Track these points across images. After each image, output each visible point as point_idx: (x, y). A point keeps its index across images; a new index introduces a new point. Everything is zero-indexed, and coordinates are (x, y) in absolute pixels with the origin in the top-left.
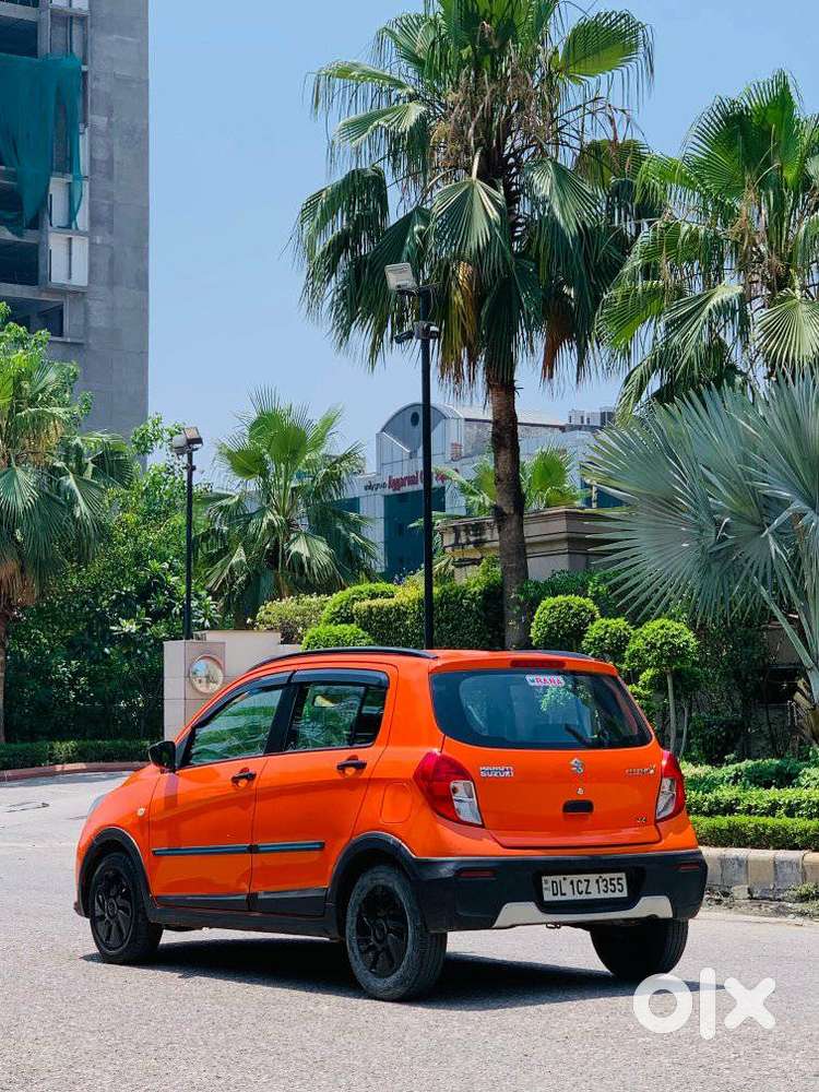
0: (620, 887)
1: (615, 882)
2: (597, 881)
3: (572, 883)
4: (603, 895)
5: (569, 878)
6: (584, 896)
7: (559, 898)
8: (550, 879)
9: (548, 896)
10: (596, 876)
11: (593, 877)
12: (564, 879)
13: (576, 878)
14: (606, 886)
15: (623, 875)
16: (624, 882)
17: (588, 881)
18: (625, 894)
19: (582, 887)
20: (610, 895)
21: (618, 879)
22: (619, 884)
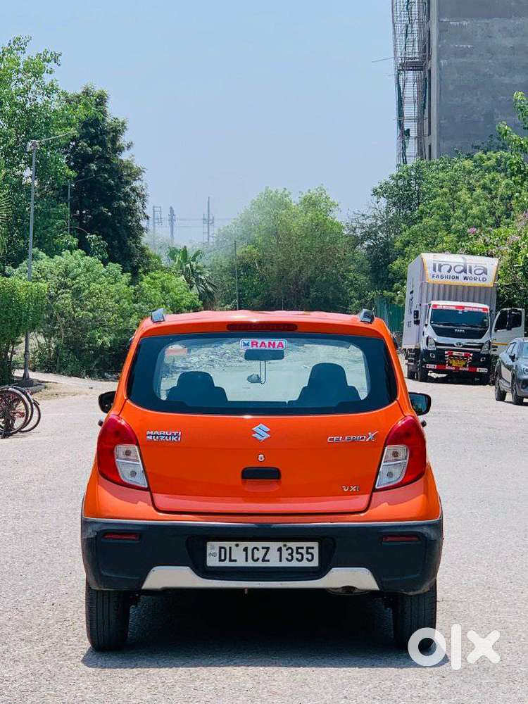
0: (309, 557)
1: (304, 551)
2: (280, 550)
3: (246, 550)
4: (285, 564)
5: (243, 545)
6: (260, 564)
7: (227, 564)
8: (217, 544)
9: (212, 561)
10: (280, 544)
11: (274, 546)
12: (237, 545)
13: (251, 545)
14: (291, 554)
15: (315, 545)
16: (316, 552)
17: (268, 549)
18: (315, 563)
19: (259, 554)
20: (295, 564)
21: (308, 548)
22: (308, 553)
